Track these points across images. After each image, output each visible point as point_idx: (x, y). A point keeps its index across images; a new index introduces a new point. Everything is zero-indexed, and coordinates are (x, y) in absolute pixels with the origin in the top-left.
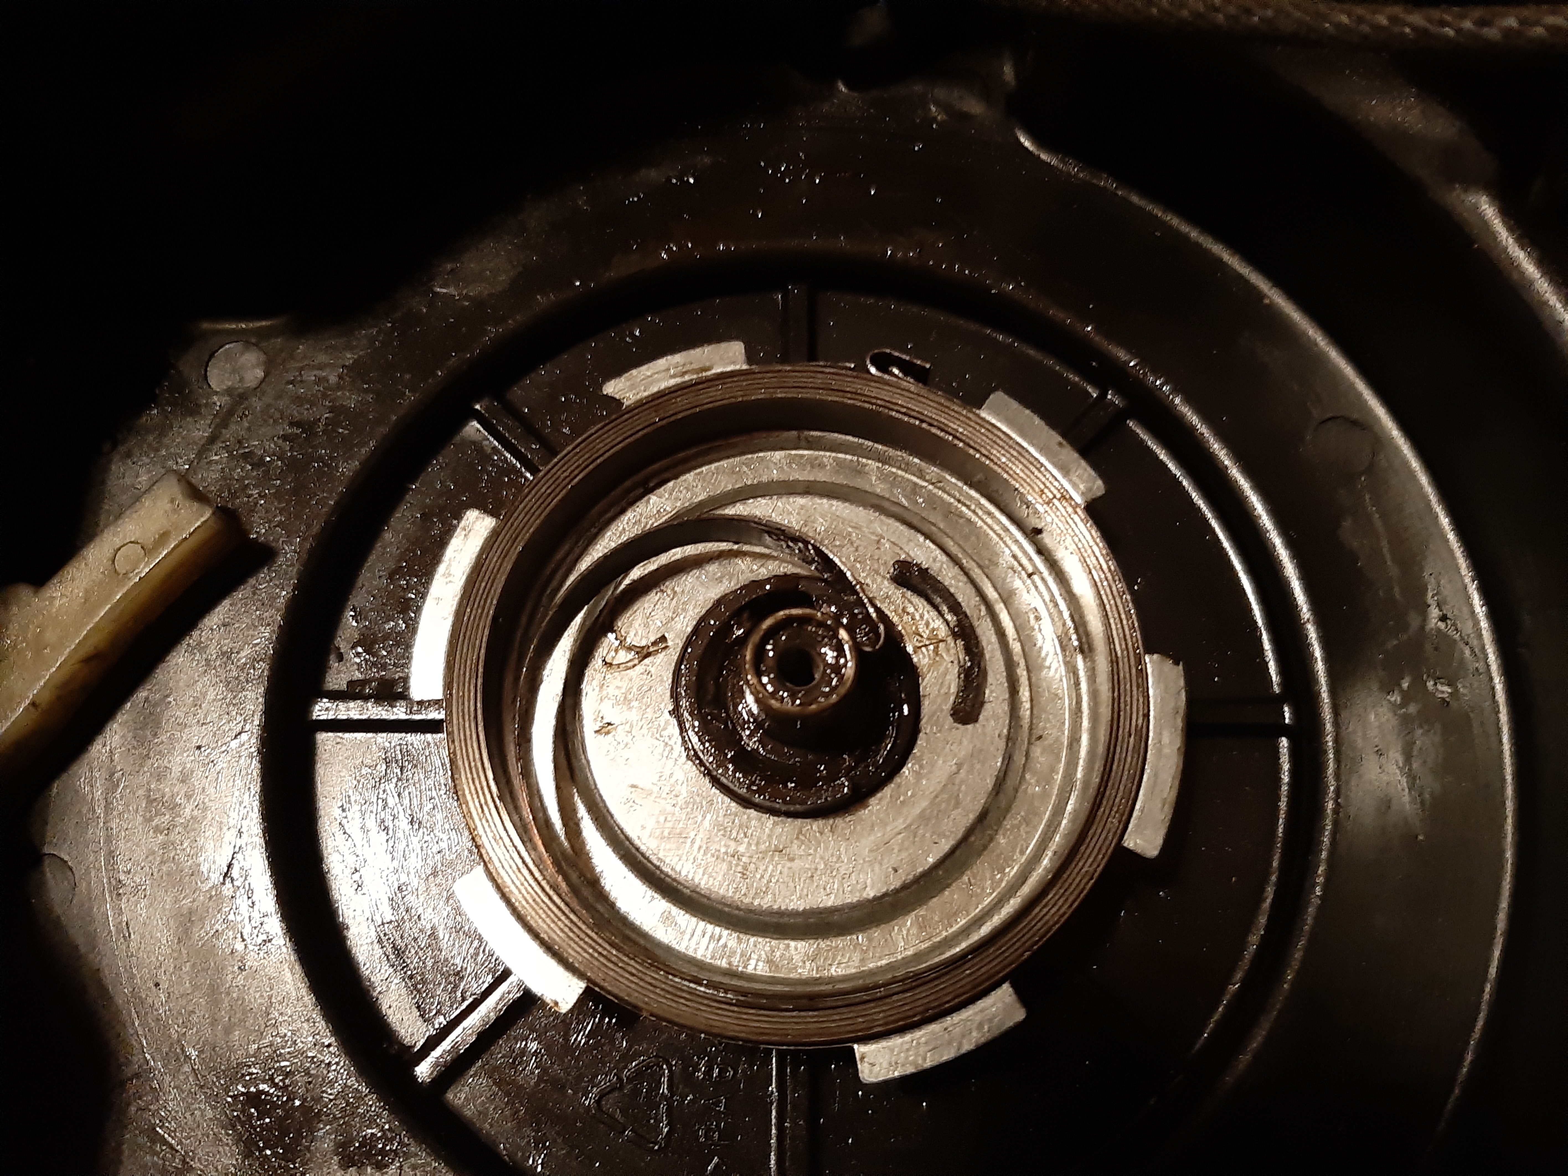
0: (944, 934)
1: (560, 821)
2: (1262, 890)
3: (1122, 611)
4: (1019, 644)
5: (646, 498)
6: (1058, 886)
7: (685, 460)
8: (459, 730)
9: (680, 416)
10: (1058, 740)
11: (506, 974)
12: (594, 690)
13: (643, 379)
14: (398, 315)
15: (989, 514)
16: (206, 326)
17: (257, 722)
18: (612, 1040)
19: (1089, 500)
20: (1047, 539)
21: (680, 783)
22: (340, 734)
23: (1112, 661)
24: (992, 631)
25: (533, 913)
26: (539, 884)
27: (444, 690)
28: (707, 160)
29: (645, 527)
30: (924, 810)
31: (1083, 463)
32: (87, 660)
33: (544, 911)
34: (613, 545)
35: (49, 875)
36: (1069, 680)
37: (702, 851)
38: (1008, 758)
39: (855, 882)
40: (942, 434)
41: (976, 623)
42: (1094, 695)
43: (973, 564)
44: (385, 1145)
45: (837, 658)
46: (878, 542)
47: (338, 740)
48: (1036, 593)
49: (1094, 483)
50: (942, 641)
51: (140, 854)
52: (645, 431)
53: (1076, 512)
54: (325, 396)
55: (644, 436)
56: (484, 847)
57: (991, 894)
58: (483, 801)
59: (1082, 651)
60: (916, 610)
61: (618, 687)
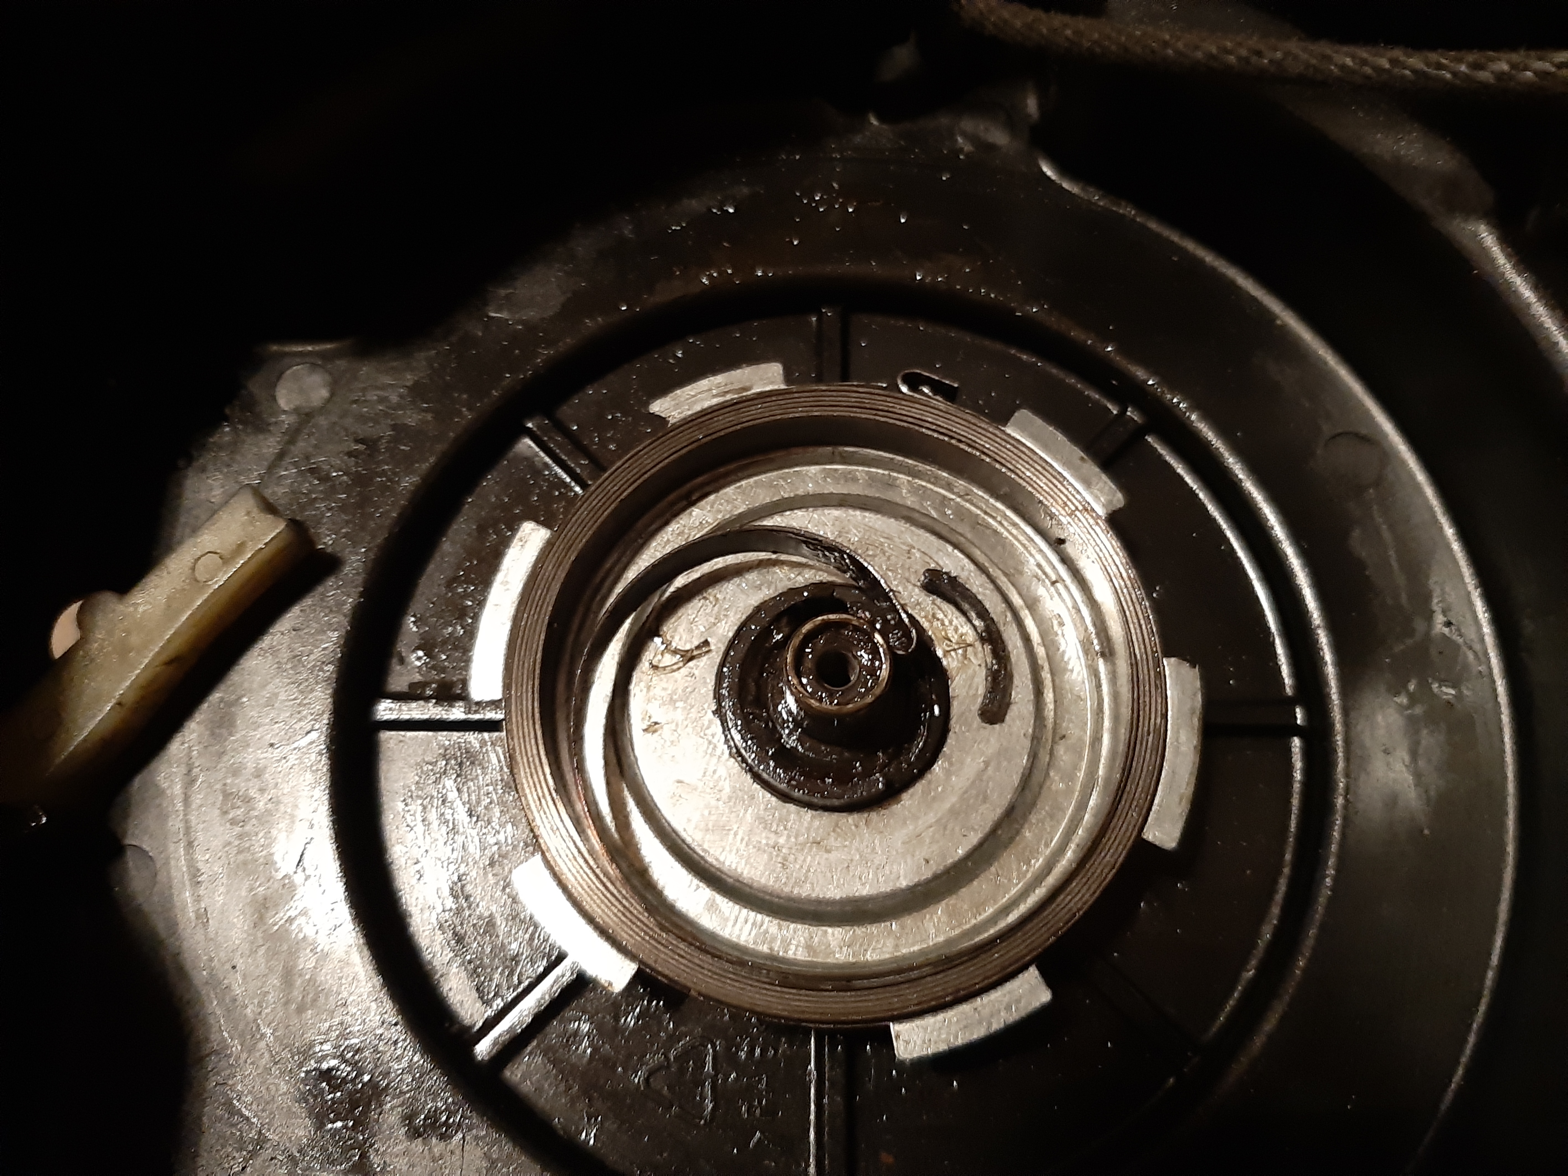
0: (974, 921)
1: (611, 815)
2: (1275, 882)
3: (1141, 617)
4: (1043, 649)
5: (688, 511)
6: (1081, 876)
7: (726, 475)
8: (518, 728)
9: (722, 433)
10: (1081, 740)
11: (561, 957)
12: (641, 691)
13: (687, 399)
14: (454, 339)
15: (1015, 525)
16: (275, 348)
17: (326, 721)
18: (660, 1022)
19: (1110, 512)
20: (1070, 549)
21: (723, 779)
22: (403, 733)
23: (1132, 665)
24: (1018, 636)
25: (589, 899)
26: (594, 872)
27: (503, 691)
28: (745, 190)
29: (688, 537)
30: (953, 806)
31: (1104, 477)
32: (169, 663)
33: (599, 897)
34: (659, 555)
35: (131, 864)
36: (1090, 682)
37: (744, 842)
38: (1034, 756)
39: (888, 872)
40: (970, 450)
41: (1002, 628)
42: (1115, 696)
43: (1000, 572)
44: (448, 1118)
45: (872, 661)
46: (909, 552)
47: (402, 738)
48: (1059, 600)
49: (1114, 496)
50: (970, 645)
51: (216, 843)
52: (689, 448)
53: (1097, 524)
54: (386, 415)
55: (689, 452)
56: (542, 838)
57: (1017, 884)
58: (540, 794)
59: (1103, 655)
60: (946, 616)
61: (664, 689)
